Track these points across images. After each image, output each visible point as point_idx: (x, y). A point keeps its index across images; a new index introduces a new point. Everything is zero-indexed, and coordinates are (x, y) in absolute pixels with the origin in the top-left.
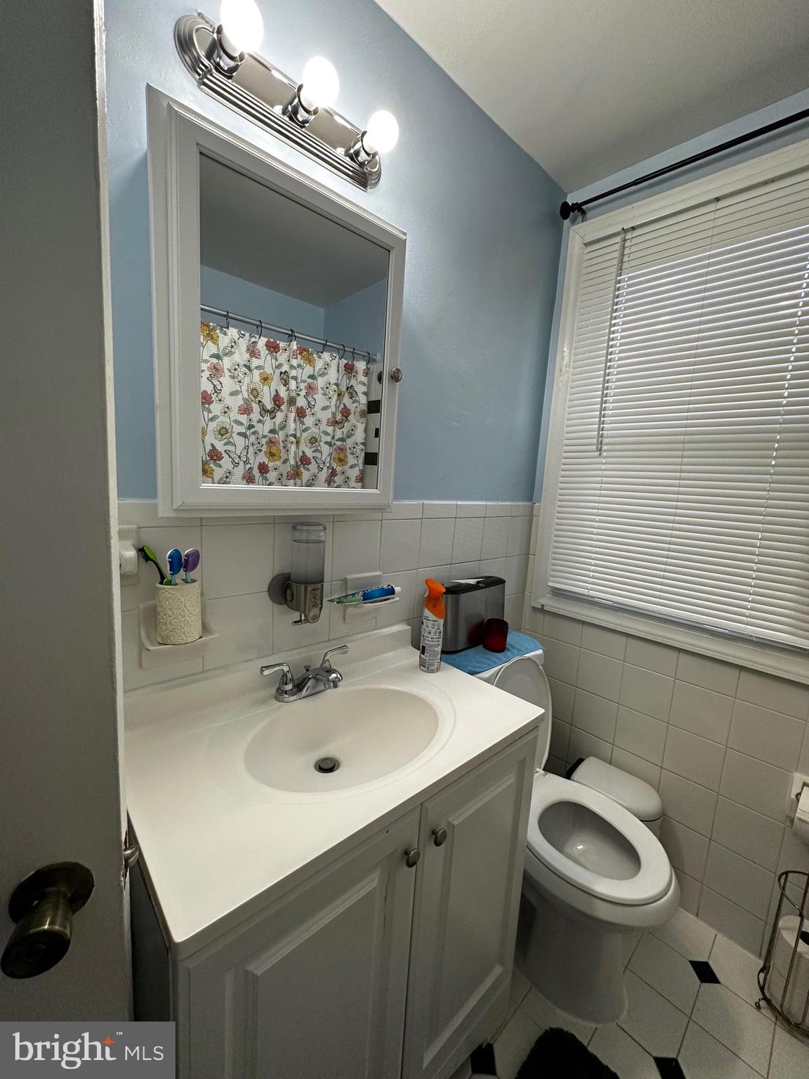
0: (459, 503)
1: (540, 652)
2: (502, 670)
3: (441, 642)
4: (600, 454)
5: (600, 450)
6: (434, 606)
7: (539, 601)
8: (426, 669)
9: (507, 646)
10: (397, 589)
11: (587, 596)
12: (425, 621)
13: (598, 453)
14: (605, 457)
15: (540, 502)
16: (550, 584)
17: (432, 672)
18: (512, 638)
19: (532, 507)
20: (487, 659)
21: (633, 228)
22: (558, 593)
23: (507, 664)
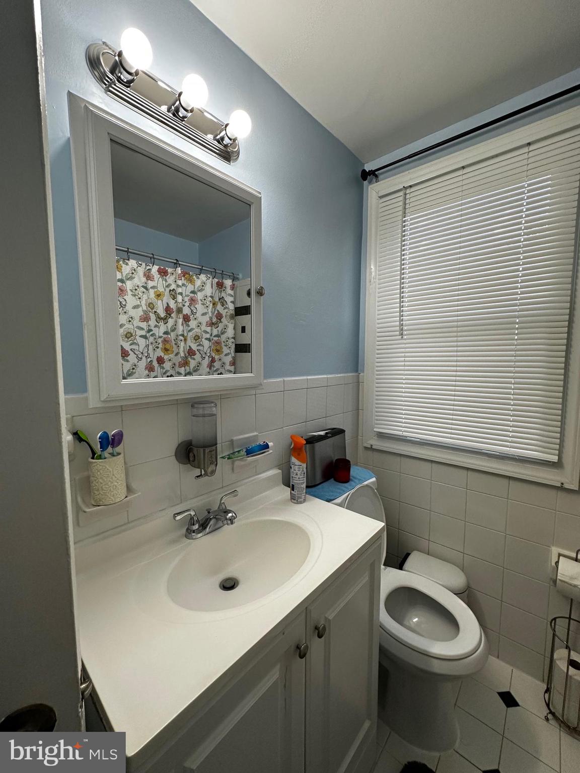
0: (309, 377)
1: (374, 479)
2: (350, 495)
3: (305, 481)
4: (402, 337)
5: (402, 335)
6: (299, 455)
7: (368, 442)
8: (296, 501)
9: (351, 478)
10: (270, 444)
11: (402, 436)
12: (292, 466)
13: (401, 336)
14: (405, 339)
15: (363, 372)
16: (375, 430)
17: (301, 503)
18: (354, 471)
19: (359, 375)
20: (338, 489)
21: (411, 186)
22: (381, 436)
23: (353, 491)
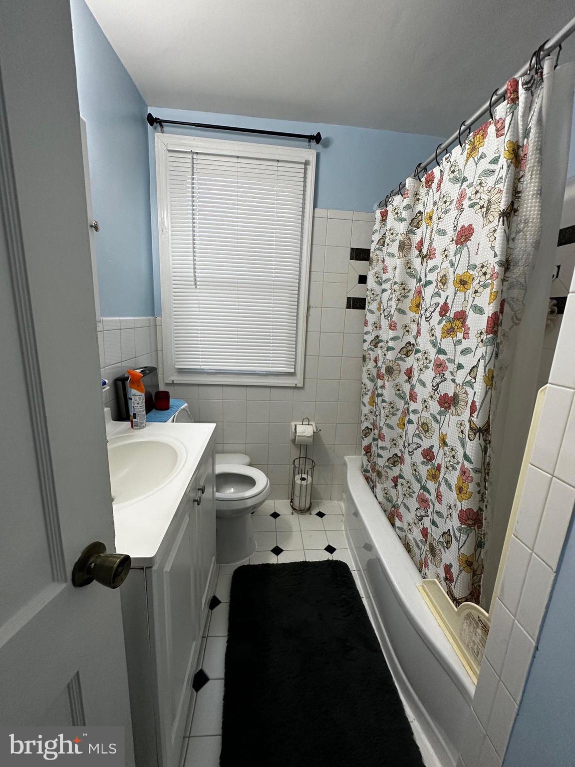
0: (121, 318)
4: (196, 287)
5: (196, 285)
7: (169, 379)
10: (106, 381)
11: (200, 369)
12: (133, 397)
13: (195, 286)
14: (199, 289)
15: (160, 315)
16: (176, 367)
19: (155, 320)
21: (197, 153)
22: (181, 371)
